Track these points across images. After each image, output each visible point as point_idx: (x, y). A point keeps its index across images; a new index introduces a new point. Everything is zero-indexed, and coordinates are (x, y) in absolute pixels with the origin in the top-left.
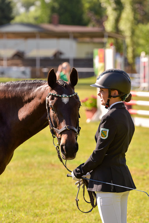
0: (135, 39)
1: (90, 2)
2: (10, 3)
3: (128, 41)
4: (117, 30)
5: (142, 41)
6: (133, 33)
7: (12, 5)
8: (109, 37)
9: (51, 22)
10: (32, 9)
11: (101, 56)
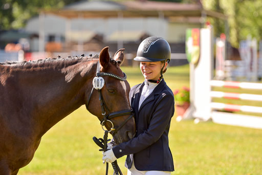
0: (240, 19)
3: (231, 21)
4: (218, 8)
5: (247, 22)
6: (237, 11)
8: (208, 16)
11: (196, 37)
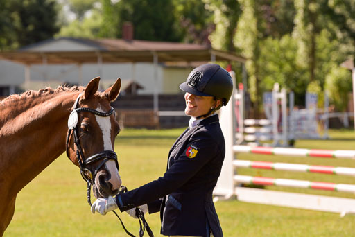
1: (184, 4)
2: (52, 4)
3: (249, 65)
4: (230, 47)
5: (271, 66)
6: (257, 53)
7: (56, 8)
8: (218, 59)
9: (120, 36)
10: (89, 15)
